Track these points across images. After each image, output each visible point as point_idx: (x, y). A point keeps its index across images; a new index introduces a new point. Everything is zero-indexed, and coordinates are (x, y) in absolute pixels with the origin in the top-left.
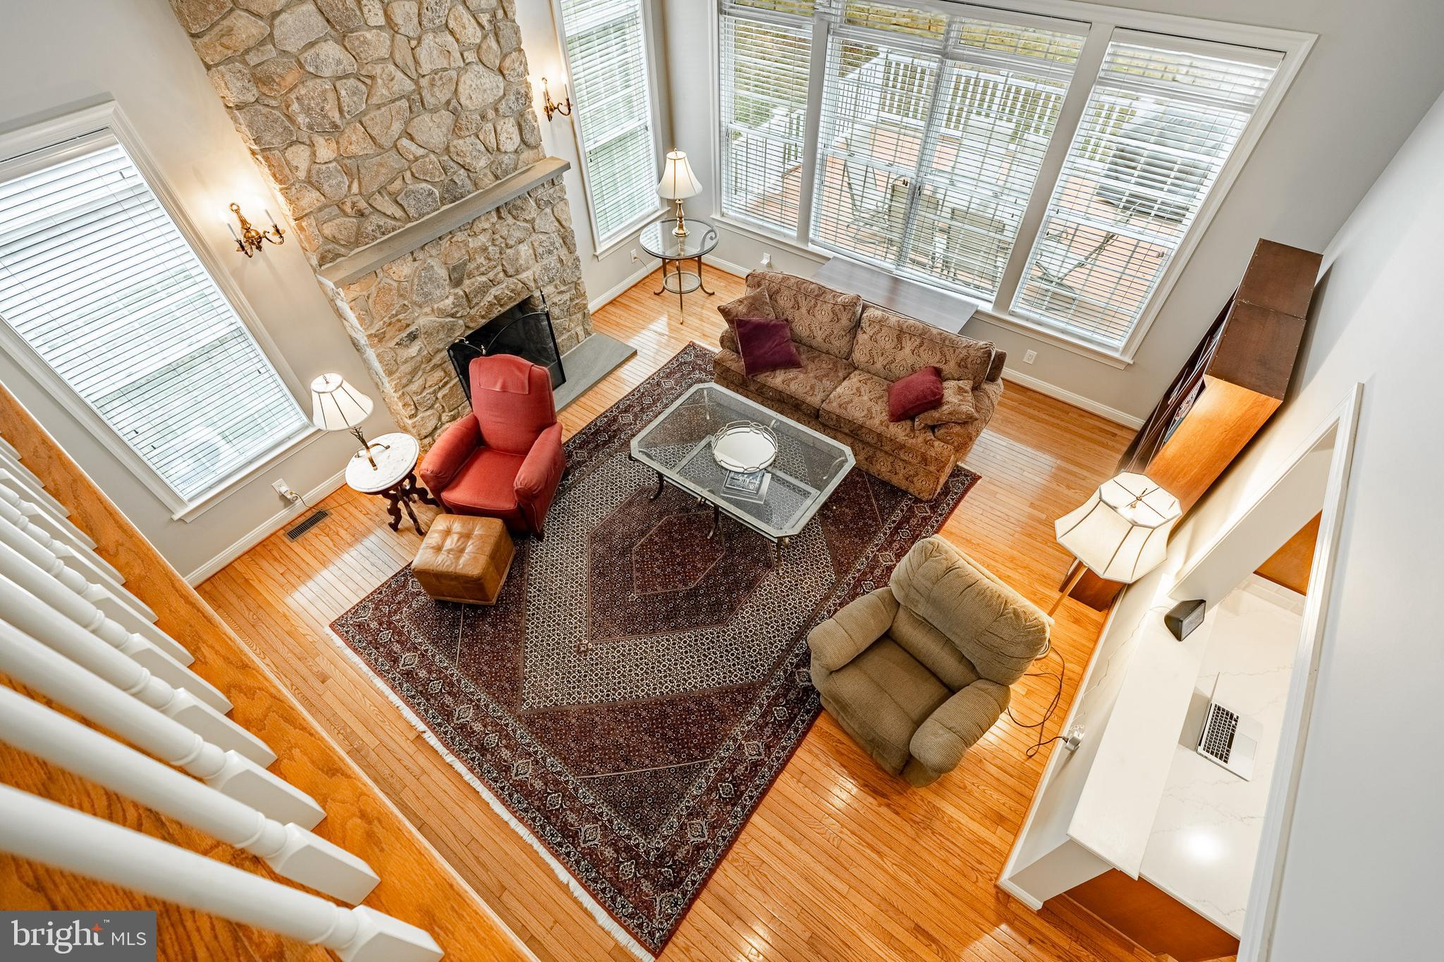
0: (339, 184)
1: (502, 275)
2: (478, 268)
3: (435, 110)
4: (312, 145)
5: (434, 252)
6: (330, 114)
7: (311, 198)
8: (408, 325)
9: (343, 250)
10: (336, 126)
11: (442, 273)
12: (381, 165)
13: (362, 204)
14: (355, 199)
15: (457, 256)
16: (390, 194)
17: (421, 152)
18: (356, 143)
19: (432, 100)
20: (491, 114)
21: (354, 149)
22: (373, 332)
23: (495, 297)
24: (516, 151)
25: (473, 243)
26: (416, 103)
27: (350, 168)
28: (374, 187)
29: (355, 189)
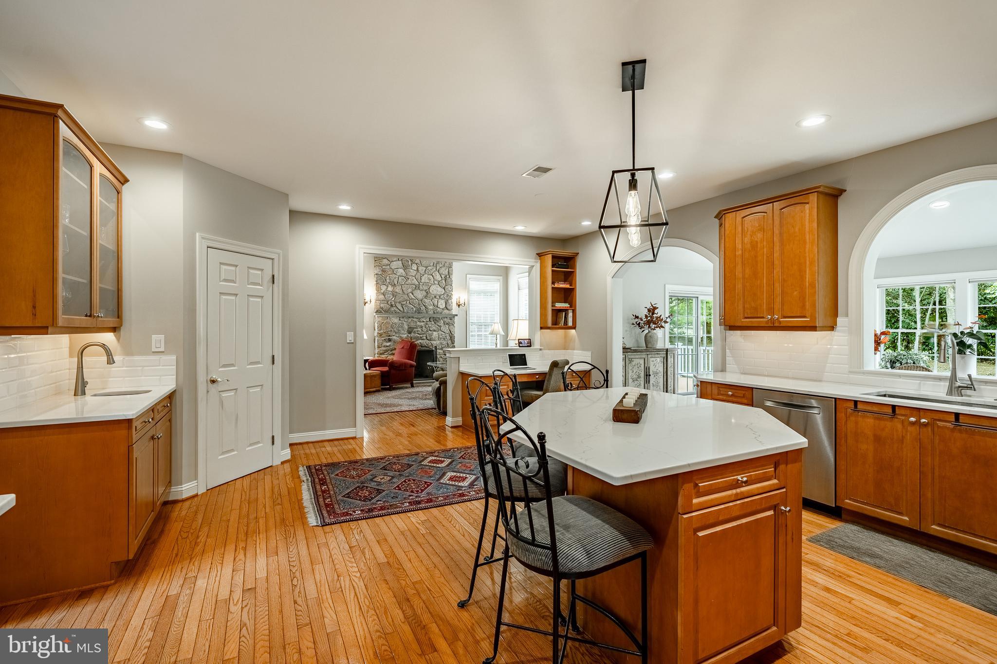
0: (390, 297)
1: (425, 337)
2: (418, 331)
3: (422, 290)
4: (387, 287)
5: (405, 320)
6: (395, 282)
7: (382, 297)
8: (390, 336)
9: (383, 312)
10: (395, 285)
11: (406, 327)
12: (402, 296)
13: (393, 303)
14: (392, 301)
15: (412, 325)
16: (401, 304)
17: (414, 298)
18: (398, 289)
19: (422, 288)
20: (438, 297)
21: (397, 290)
22: (380, 332)
23: (420, 343)
24: (443, 309)
25: (418, 323)
26: (417, 287)
27: (394, 294)
28: (398, 301)
29: (393, 299)
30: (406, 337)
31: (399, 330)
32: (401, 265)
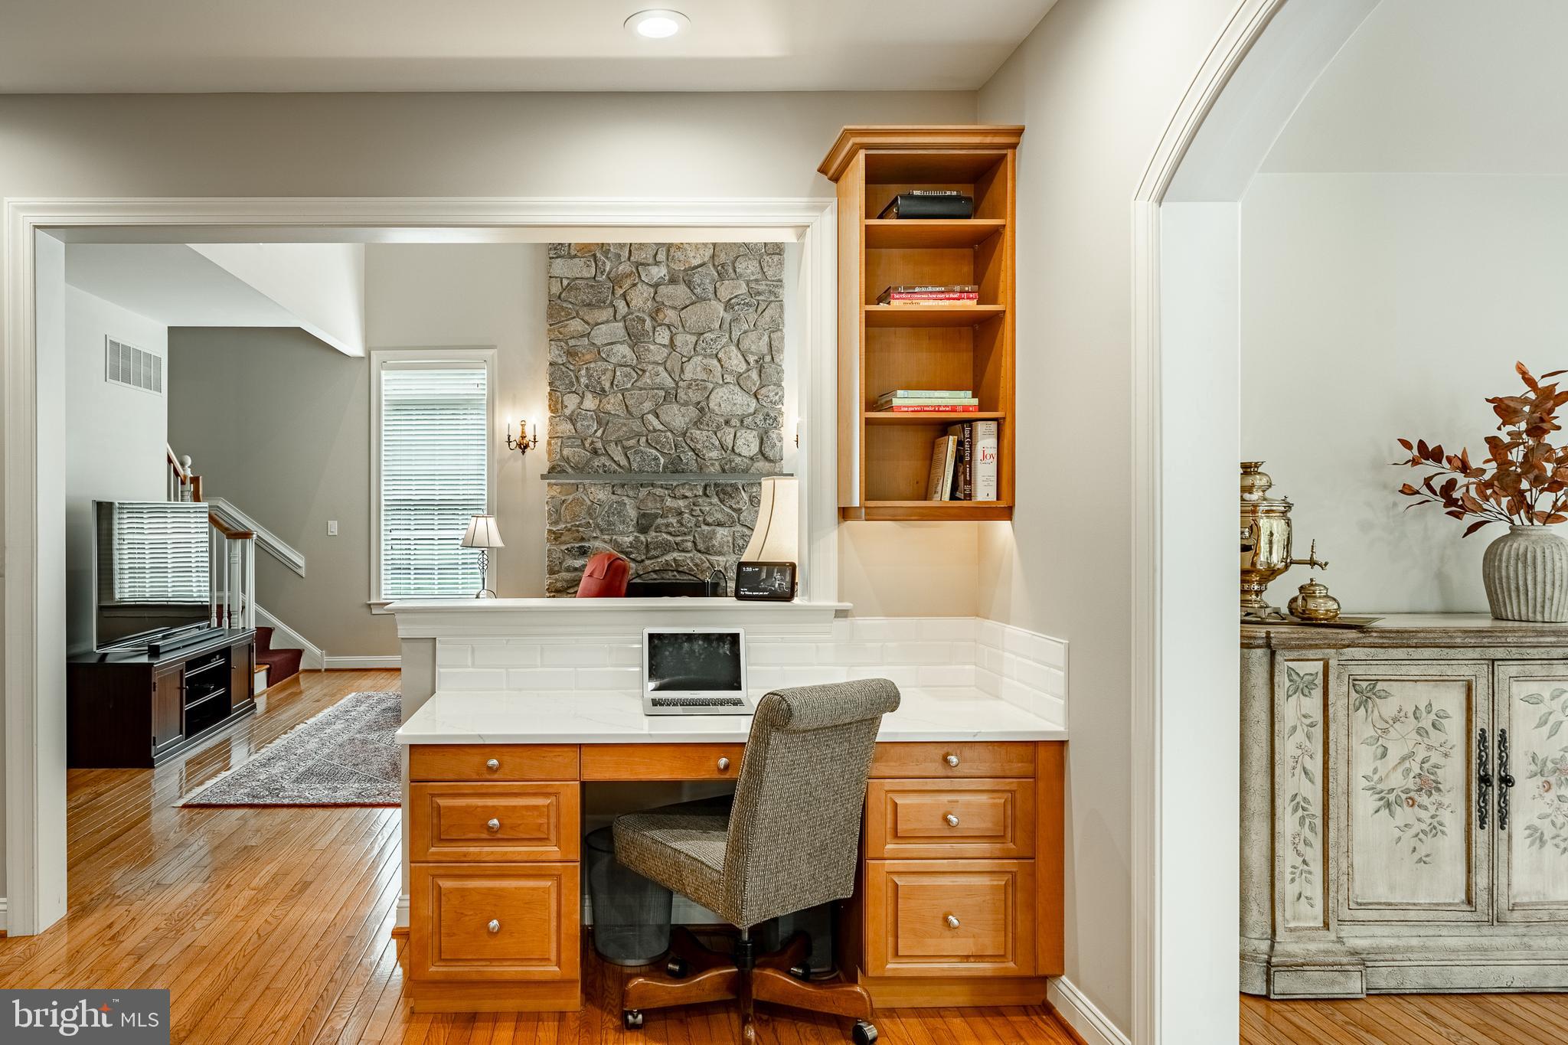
0: (588, 426)
1: (689, 545)
2: (667, 525)
3: (686, 404)
4: (583, 398)
5: (631, 493)
6: (603, 382)
7: (566, 428)
8: (583, 539)
9: (570, 470)
10: (603, 390)
11: (632, 513)
12: (625, 425)
13: (599, 445)
14: (595, 440)
15: (651, 507)
16: (624, 447)
17: (660, 427)
18: (612, 404)
19: (684, 397)
20: (735, 422)
21: (609, 407)
22: (554, 529)
23: (675, 560)
24: (752, 459)
25: (669, 502)
26: (671, 396)
27: (602, 419)
28: (613, 438)
29: (599, 433)
30: (631, 543)
31: (610, 523)
32: (623, 332)
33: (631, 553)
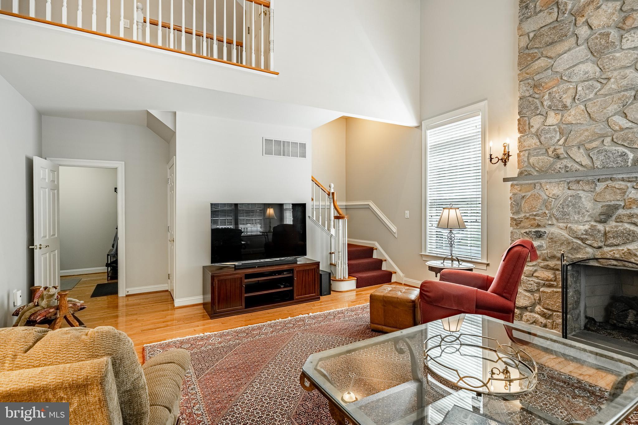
0: (551, 138)
2: (631, 217)
4: (546, 117)
5: (587, 188)
6: (564, 100)
7: (533, 142)
8: (539, 226)
10: (565, 107)
11: (589, 205)
12: (587, 130)
13: (561, 151)
14: (557, 147)
15: (611, 199)
16: (586, 150)
17: (628, 125)
21: (570, 119)
22: (516, 217)
27: (564, 130)
28: (575, 143)
29: (561, 142)
30: (586, 231)
31: (564, 214)
32: (587, 51)
33: (587, 239)
